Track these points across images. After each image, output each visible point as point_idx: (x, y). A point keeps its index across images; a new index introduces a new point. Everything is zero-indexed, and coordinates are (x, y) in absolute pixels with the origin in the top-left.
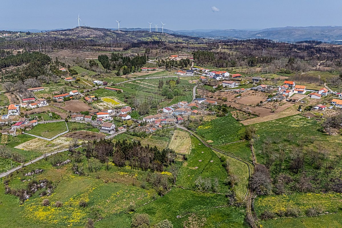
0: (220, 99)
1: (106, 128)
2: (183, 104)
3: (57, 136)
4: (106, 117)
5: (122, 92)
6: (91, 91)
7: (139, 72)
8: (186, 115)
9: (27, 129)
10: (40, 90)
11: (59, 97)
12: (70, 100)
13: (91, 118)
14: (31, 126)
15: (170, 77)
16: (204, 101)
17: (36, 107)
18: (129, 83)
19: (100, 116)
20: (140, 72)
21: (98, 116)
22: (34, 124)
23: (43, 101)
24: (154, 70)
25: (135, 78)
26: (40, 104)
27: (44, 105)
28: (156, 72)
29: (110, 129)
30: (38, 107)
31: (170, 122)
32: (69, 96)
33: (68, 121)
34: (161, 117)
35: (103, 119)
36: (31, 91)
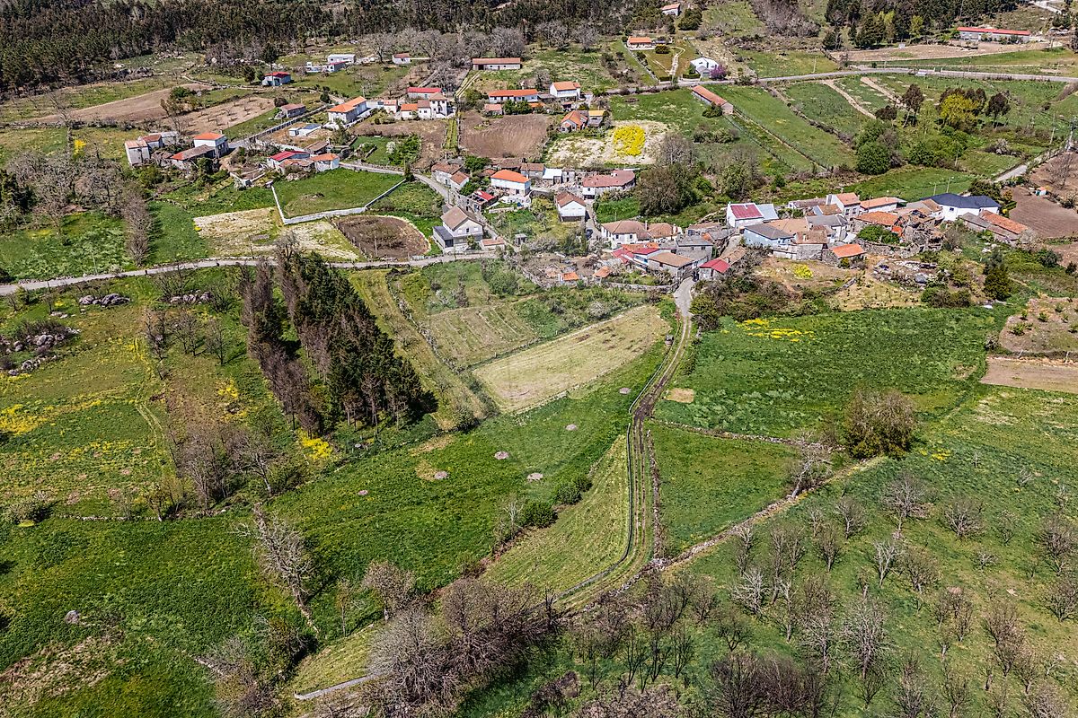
1: (449, 229)
2: (841, 206)
3: (317, 216)
4: (518, 192)
5: (728, 109)
6: (638, 92)
7: (939, 43)
8: (789, 256)
9: (289, 177)
10: (508, 67)
11: (502, 97)
12: (530, 111)
13: (464, 183)
14: (305, 170)
15: (1038, 77)
16: (975, 212)
17: (411, 117)
18: (824, 82)
19: (502, 184)
20: (946, 44)
21: (494, 182)
22: (322, 167)
23: (436, 103)
24: (1013, 41)
25: (876, 66)
26: (428, 110)
27: (439, 116)
28: (1013, 48)
29: (454, 234)
30: (418, 119)
31: (661, 265)
32: (539, 98)
33: (413, 179)
34: (669, 238)
35: (505, 198)
36: (481, 67)
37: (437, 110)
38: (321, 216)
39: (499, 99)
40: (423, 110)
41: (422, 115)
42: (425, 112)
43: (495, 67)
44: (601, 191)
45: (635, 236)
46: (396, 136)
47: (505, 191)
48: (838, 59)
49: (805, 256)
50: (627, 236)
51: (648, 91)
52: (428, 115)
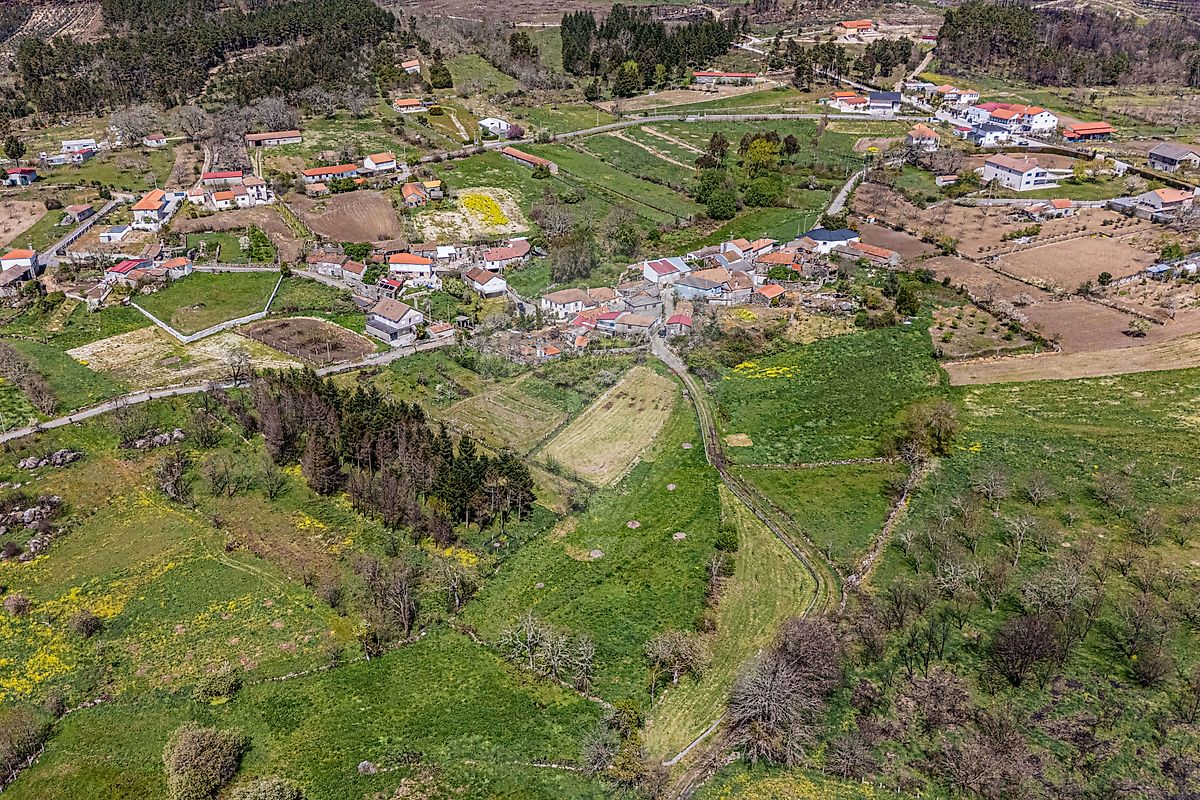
0: (932, 242)
1: (387, 322)
2: (739, 252)
3: (217, 328)
4: (422, 274)
5: (554, 170)
6: (450, 158)
7: (682, 88)
8: (724, 303)
9: (146, 290)
10: (289, 141)
11: (320, 176)
12: (355, 188)
13: (363, 272)
14: (160, 279)
15: (788, 116)
16: (843, 243)
17: (229, 205)
18: (612, 134)
19: (399, 268)
20: (687, 88)
21: (393, 268)
22: (176, 274)
23: (255, 188)
24: (743, 83)
25: (646, 115)
26: (246, 197)
27: (258, 202)
28: (747, 89)
29: (396, 326)
30: (237, 208)
31: (630, 327)
32: (358, 173)
33: (290, 274)
34: (613, 301)
35: (408, 282)
36: (258, 143)
37: (256, 196)
38: (221, 328)
39: (317, 178)
40: (240, 198)
41: (240, 203)
42: (243, 199)
43: (274, 142)
44: (505, 263)
45: (580, 303)
46: (231, 229)
47: (407, 276)
48: (609, 110)
49: (738, 301)
50: (573, 304)
51: (459, 156)
52: (247, 202)
